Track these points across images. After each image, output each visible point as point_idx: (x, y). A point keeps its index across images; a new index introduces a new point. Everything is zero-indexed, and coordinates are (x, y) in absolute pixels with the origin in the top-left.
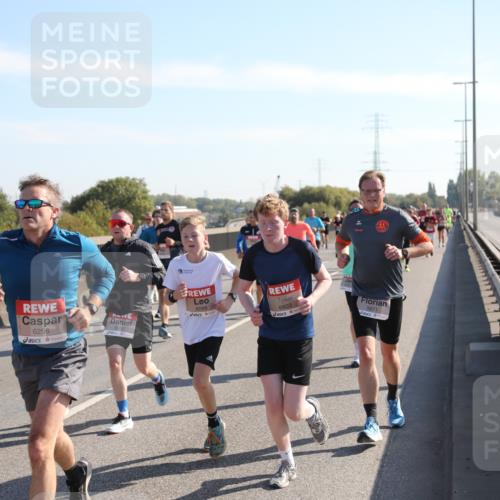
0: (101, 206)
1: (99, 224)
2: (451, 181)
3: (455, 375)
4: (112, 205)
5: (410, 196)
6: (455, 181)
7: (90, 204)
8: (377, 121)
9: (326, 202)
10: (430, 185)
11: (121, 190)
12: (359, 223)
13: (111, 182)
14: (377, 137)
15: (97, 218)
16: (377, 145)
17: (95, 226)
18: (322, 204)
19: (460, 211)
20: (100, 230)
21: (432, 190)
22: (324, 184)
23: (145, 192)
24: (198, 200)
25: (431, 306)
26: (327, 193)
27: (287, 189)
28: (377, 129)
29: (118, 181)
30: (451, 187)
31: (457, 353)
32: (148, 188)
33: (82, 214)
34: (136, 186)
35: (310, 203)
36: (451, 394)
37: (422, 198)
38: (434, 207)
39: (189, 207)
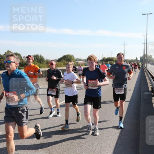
0: (64, 60)
1: (64, 64)
2: (141, 57)
3: (141, 99)
4: (66, 61)
5: (132, 60)
6: (142, 57)
7: (62, 60)
8: (125, 43)
9: (113, 61)
10: (136, 57)
11: (68, 57)
12: (117, 67)
13: (66, 55)
14: (125, 47)
15: (63, 63)
16: (125, 49)
17: (63, 65)
18: (112, 61)
19: (143, 63)
20: (64, 66)
21: (137, 58)
22: (113, 57)
23: (73, 58)
24: (85, 60)
25: (136, 84)
26: (113, 59)
27: (104, 58)
28: (125, 45)
29: (68, 55)
30: (141, 58)
31: (142, 95)
32: (74, 57)
33: (60, 62)
34: (72, 56)
35: (109, 61)
36: (140, 103)
37: (134, 60)
38: (137, 62)
39: (83, 61)
